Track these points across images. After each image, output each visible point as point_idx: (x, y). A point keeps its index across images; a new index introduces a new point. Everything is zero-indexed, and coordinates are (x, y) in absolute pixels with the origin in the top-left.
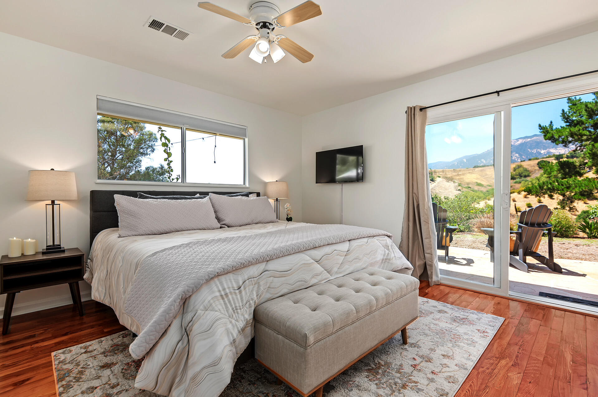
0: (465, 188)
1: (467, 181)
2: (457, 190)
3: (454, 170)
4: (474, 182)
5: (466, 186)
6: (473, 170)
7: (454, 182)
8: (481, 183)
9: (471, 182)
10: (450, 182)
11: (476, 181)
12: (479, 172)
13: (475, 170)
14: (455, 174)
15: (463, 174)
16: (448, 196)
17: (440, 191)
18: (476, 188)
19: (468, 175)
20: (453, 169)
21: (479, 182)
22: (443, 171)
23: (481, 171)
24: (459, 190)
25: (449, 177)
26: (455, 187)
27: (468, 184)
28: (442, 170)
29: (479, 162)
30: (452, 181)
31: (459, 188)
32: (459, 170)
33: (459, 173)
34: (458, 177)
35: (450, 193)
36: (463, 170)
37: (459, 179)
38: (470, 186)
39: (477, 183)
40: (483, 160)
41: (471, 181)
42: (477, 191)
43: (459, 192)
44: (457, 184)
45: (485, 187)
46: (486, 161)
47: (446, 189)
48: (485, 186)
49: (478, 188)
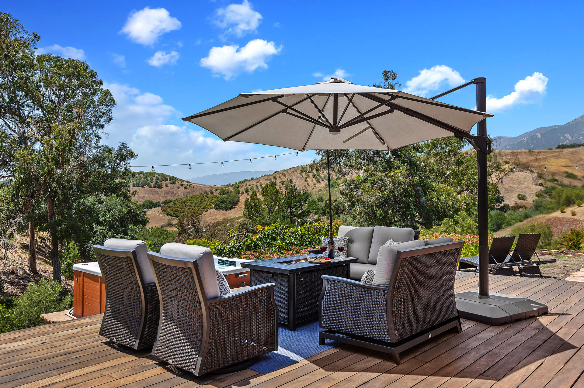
0: (548, 181)
1: (552, 170)
2: (537, 185)
3: (530, 151)
4: (562, 172)
5: (551, 177)
6: (559, 152)
7: (532, 172)
8: (573, 173)
9: (558, 172)
10: (525, 171)
11: (566, 170)
12: (568, 156)
13: (563, 152)
14: (531, 158)
15: (545, 159)
16: (523, 194)
17: (511, 185)
18: (566, 181)
19: (553, 160)
20: (527, 151)
21: (570, 171)
22: (512, 154)
23: (573, 153)
24: (541, 185)
25: (523, 164)
26: (534, 180)
27: (553, 174)
28: (510, 151)
29: (562, 138)
30: (527, 169)
31: (541, 181)
32: (538, 153)
33: (539, 157)
34: (536, 164)
35: (527, 189)
36: (545, 152)
37: (538, 167)
38: (557, 178)
39: (566, 172)
40: (567, 135)
41: (557, 170)
42: (567, 186)
43: (541, 188)
44: (535, 175)
45: (580, 180)
46: (572, 137)
47: (520, 183)
48: (579, 177)
49: (569, 182)
